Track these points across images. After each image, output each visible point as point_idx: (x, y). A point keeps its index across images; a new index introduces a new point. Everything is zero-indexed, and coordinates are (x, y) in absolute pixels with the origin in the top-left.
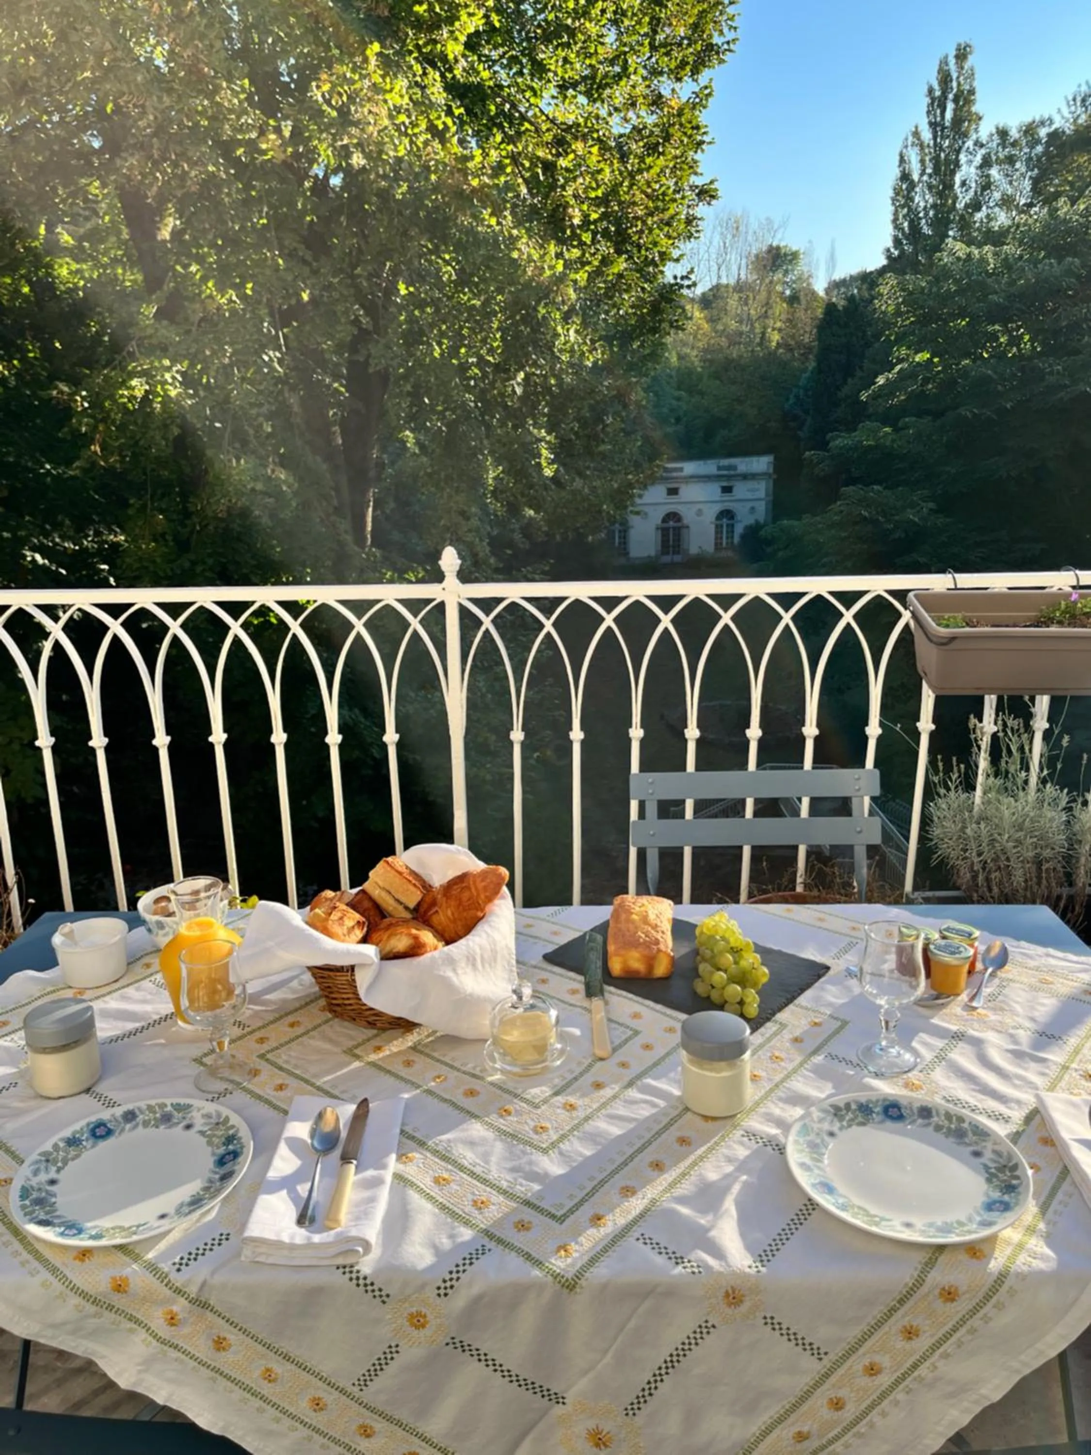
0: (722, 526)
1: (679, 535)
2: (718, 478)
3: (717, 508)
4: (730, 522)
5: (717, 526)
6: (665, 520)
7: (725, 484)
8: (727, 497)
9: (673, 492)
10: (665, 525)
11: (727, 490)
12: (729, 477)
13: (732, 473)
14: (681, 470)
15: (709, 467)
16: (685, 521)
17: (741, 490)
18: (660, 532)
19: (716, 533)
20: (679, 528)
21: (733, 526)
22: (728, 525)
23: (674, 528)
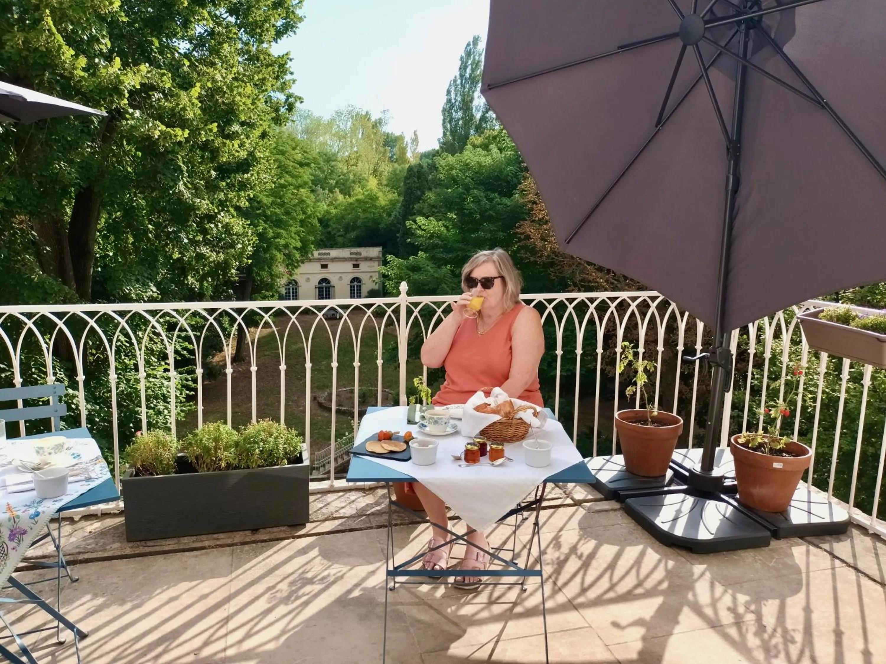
0: (354, 287)
1: (329, 291)
2: (351, 259)
3: (351, 276)
4: (359, 284)
5: (351, 287)
6: (320, 283)
7: (355, 263)
8: (356, 270)
9: (324, 266)
10: (320, 285)
11: (356, 266)
12: (357, 260)
13: (358, 256)
14: (329, 254)
15: (345, 253)
16: (332, 284)
17: (364, 266)
18: (317, 290)
19: (351, 290)
20: (329, 288)
21: (360, 286)
22: (357, 286)
23: (326, 287)
